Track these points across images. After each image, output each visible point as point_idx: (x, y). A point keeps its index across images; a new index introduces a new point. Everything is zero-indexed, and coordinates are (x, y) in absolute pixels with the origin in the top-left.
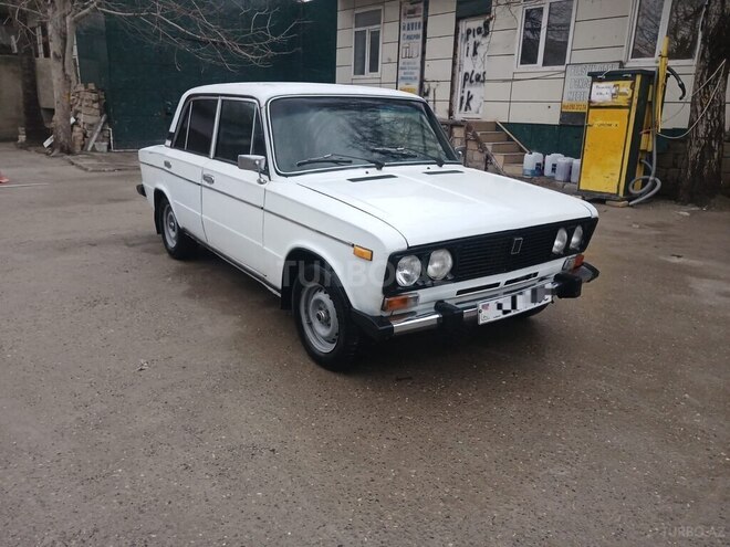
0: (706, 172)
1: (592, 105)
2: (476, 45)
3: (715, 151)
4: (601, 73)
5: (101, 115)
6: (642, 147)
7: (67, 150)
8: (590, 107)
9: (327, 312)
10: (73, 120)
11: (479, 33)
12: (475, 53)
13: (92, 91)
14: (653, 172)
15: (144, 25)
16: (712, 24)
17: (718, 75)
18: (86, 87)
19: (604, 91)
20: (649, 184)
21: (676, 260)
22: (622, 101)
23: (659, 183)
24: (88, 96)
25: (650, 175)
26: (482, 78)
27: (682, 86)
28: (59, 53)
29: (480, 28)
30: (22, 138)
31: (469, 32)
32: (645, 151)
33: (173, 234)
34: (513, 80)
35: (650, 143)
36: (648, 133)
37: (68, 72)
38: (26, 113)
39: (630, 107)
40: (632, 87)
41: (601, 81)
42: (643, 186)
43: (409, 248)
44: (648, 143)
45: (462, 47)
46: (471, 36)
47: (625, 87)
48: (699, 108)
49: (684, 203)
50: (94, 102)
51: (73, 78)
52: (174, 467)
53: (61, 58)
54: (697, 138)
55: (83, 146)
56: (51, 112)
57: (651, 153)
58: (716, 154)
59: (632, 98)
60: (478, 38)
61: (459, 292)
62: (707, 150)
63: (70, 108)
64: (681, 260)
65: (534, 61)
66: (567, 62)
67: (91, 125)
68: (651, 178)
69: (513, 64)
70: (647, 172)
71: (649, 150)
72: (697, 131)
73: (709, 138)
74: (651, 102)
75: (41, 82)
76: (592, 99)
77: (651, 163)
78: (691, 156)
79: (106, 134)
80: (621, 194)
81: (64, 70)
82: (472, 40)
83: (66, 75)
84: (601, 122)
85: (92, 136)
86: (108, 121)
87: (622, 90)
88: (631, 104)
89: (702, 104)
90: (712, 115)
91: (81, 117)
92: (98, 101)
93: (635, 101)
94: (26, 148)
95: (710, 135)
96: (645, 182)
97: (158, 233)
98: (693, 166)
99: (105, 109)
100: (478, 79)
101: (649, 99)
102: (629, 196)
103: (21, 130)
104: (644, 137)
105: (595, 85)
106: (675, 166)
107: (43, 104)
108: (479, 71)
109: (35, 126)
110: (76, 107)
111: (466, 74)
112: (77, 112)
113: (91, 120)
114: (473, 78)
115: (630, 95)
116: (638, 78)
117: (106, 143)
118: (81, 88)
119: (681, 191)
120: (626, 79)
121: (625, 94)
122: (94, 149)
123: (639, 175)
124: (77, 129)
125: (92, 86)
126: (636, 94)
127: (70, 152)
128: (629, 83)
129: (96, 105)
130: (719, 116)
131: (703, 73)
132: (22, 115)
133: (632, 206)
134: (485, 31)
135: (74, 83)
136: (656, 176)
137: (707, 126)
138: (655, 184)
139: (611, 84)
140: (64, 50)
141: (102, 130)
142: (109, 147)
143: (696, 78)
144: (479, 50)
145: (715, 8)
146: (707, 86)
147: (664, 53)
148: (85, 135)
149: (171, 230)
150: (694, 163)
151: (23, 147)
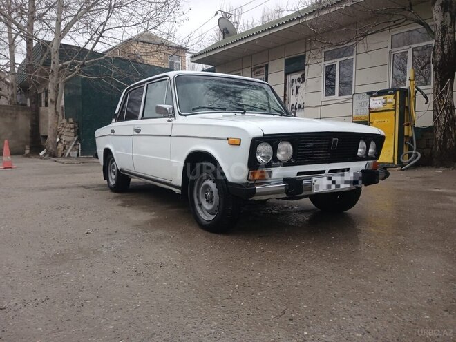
0: (448, 146)
1: (371, 111)
2: (297, 88)
3: (452, 133)
4: (374, 92)
5: (75, 136)
6: (406, 134)
7: (53, 155)
8: (370, 112)
9: (212, 192)
10: (58, 140)
11: (299, 81)
12: (297, 93)
13: (71, 123)
14: (415, 148)
15: (104, 83)
16: (438, 60)
17: (447, 88)
18: (68, 121)
19: (378, 102)
20: (413, 156)
21: (438, 190)
22: (389, 106)
23: (419, 155)
24: (68, 125)
25: (412, 150)
26: (302, 107)
27: (426, 97)
28: (53, 100)
29: (299, 79)
30: (27, 152)
31: (293, 81)
32: (407, 137)
33: (114, 177)
34: (321, 106)
35: (411, 131)
36: (408, 125)
37: (57, 110)
38: (31, 137)
39: (395, 110)
40: (395, 98)
41: (375, 96)
42: (409, 157)
43: (264, 135)
44: (408, 131)
45: (289, 90)
46: (294, 83)
47: (390, 98)
48: (438, 108)
49: (438, 167)
50: (72, 129)
51: (60, 114)
52: (106, 272)
53: (55, 102)
54: (439, 126)
55: (63, 154)
56: (46, 137)
57: (412, 137)
58: (453, 136)
59: (395, 105)
60: (298, 84)
61: (299, 174)
62: (447, 133)
63: (57, 133)
64: (441, 190)
65: (333, 94)
66: (353, 93)
67: (69, 142)
68: (414, 152)
69: (320, 97)
70: (411, 149)
71: (411, 135)
72: (439, 122)
73: (447, 125)
74: (407, 107)
75: (42, 121)
76: (371, 106)
77: (412, 143)
78: (438, 137)
79: (77, 147)
80: (396, 163)
81: (56, 109)
82: (295, 85)
83: (56, 112)
84: (378, 120)
85: (68, 148)
86: (79, 140)
87: (389, 100)
88: (395, 108)
89: (439, 105)
90: (447, 112)
91: (63, 138)
92: (74, 128)
93: (398, 106)
94: (29, 157)
95: (448, 124)
96: (410, 155)
97: (105, 179)
98: (440, 143)
99: (77, 133)
100: (300, 107)
101: (406, 105)
102: (401, 164)
103: (27, 147)
104: (406, 128)
105: (372, 99)
106: (428, 146)
107: (42, 133)
108: (300, 102)
109: (35, 144)
110: (61, 133)
111: (293, 105)
112: (61, 135)
113: (69, 139)
114: (297, 107)
115: (394, 103)
116: (398, 93)
117: (76, 152)
118: (65, 121)
119: (434, 160)
120: (390, 94)
121: (391, 103)
122: (69, 156)
123: (406, 151)
124: (60, 144)
125: (71, 120)
126: (398, 102)
127: (54, 156)
128: (392, 96)
129: (73, 131)
130: (451, 113)
131: (438, 87)
132: (29, 139)
133: (403, 170)
134: (303, 79)
135: (61, 117)
136: (417, 150)
137: (445, 118)
138: (417, 156)
139: (382, 97)
140: (56, 99)
141: (75, 145)
142: (78, 155)
143: (434, 91)
144: (299, 91)
145: (438, 51)
146: (441, 95)
147: (412, 78)
148: (64, 148)
149: (112, 174)
150: (440, 141)
151: (28, 156)
